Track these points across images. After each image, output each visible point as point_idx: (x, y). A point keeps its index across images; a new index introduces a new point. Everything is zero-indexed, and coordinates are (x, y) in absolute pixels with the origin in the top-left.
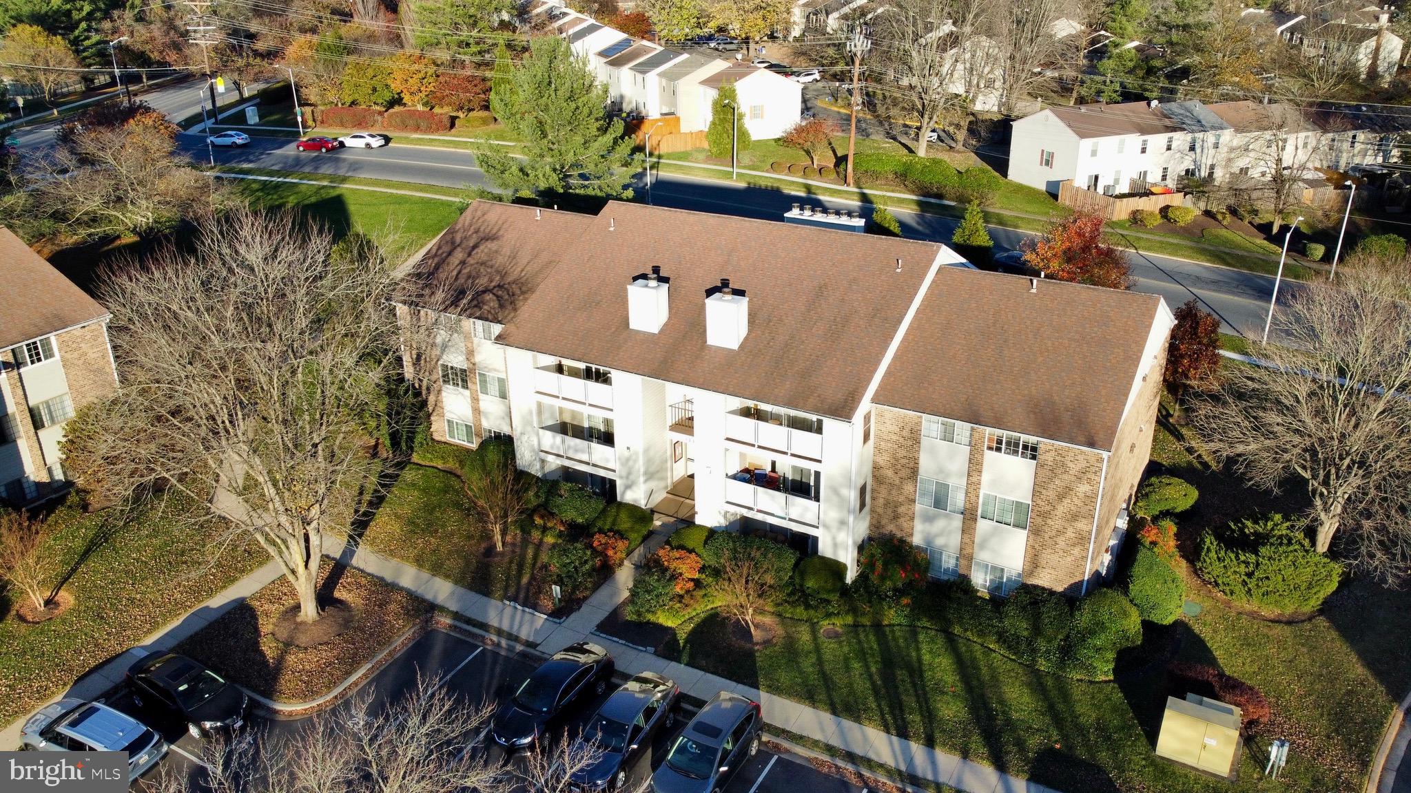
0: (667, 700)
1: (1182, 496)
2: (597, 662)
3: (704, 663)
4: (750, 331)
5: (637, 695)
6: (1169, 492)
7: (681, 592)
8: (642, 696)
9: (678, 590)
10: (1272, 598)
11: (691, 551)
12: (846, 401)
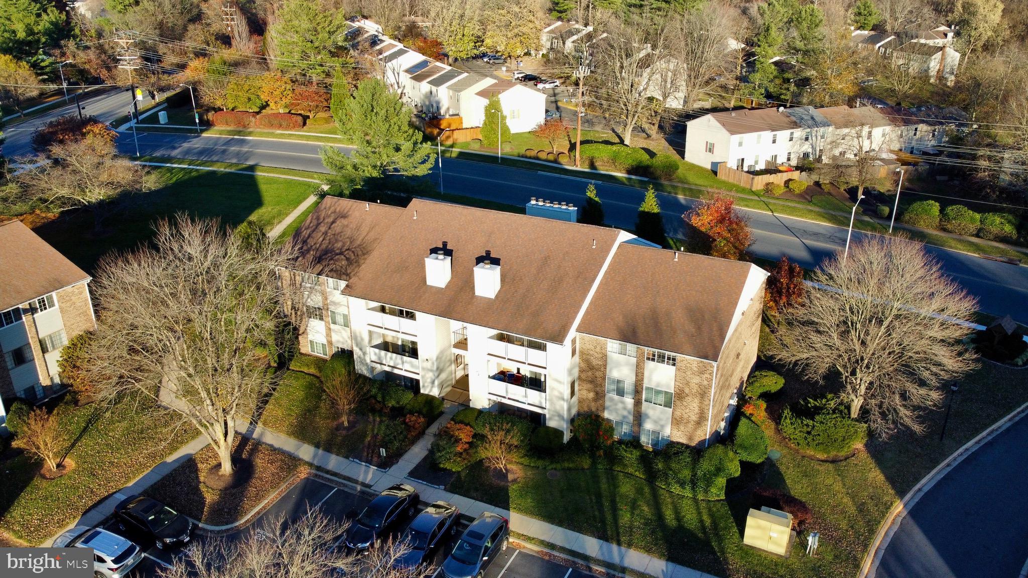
0: (452, 519)
1: (773, 382)
2: (409, 496)
3: (475, 495)
4: (502, 287)
5: (434, 516)
6: (765, 381)
7: (461, 451)
8: (437, 516)
9: (459, 449)
10: (821, 447)
11: (467, 425)
12: (560, 331)
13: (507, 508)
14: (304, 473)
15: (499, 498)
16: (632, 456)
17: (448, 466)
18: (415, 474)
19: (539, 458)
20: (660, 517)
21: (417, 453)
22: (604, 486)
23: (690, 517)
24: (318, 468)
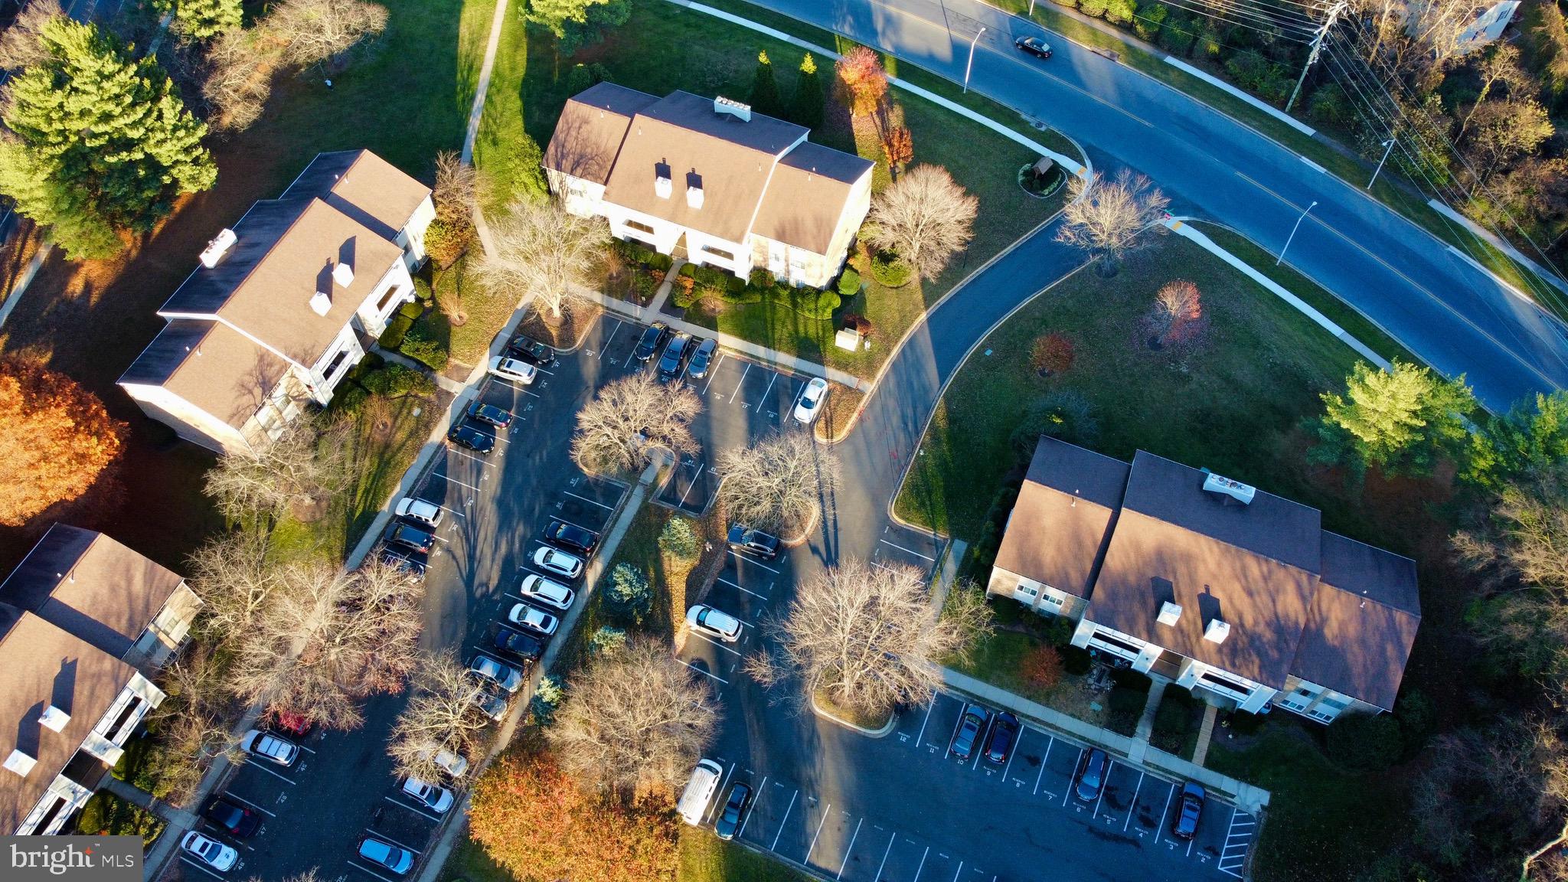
0: (690, 340)
3: (700, 323)
5: (680, 338)
7: (688, 294)
8: (682, 338)
9: (686, 293)
11: (689, 276)
12: (741, 233)
13: (716, 330)
14: (600, 311)
15: (711, 323)
16: (785, 293)
17: (681, 305)
18: (663, 310)
19: (733, 297)
20: (797, 331)
21: (662, 295)
22: (768, 314)
23: (812, 331)
24: (607, 308)
